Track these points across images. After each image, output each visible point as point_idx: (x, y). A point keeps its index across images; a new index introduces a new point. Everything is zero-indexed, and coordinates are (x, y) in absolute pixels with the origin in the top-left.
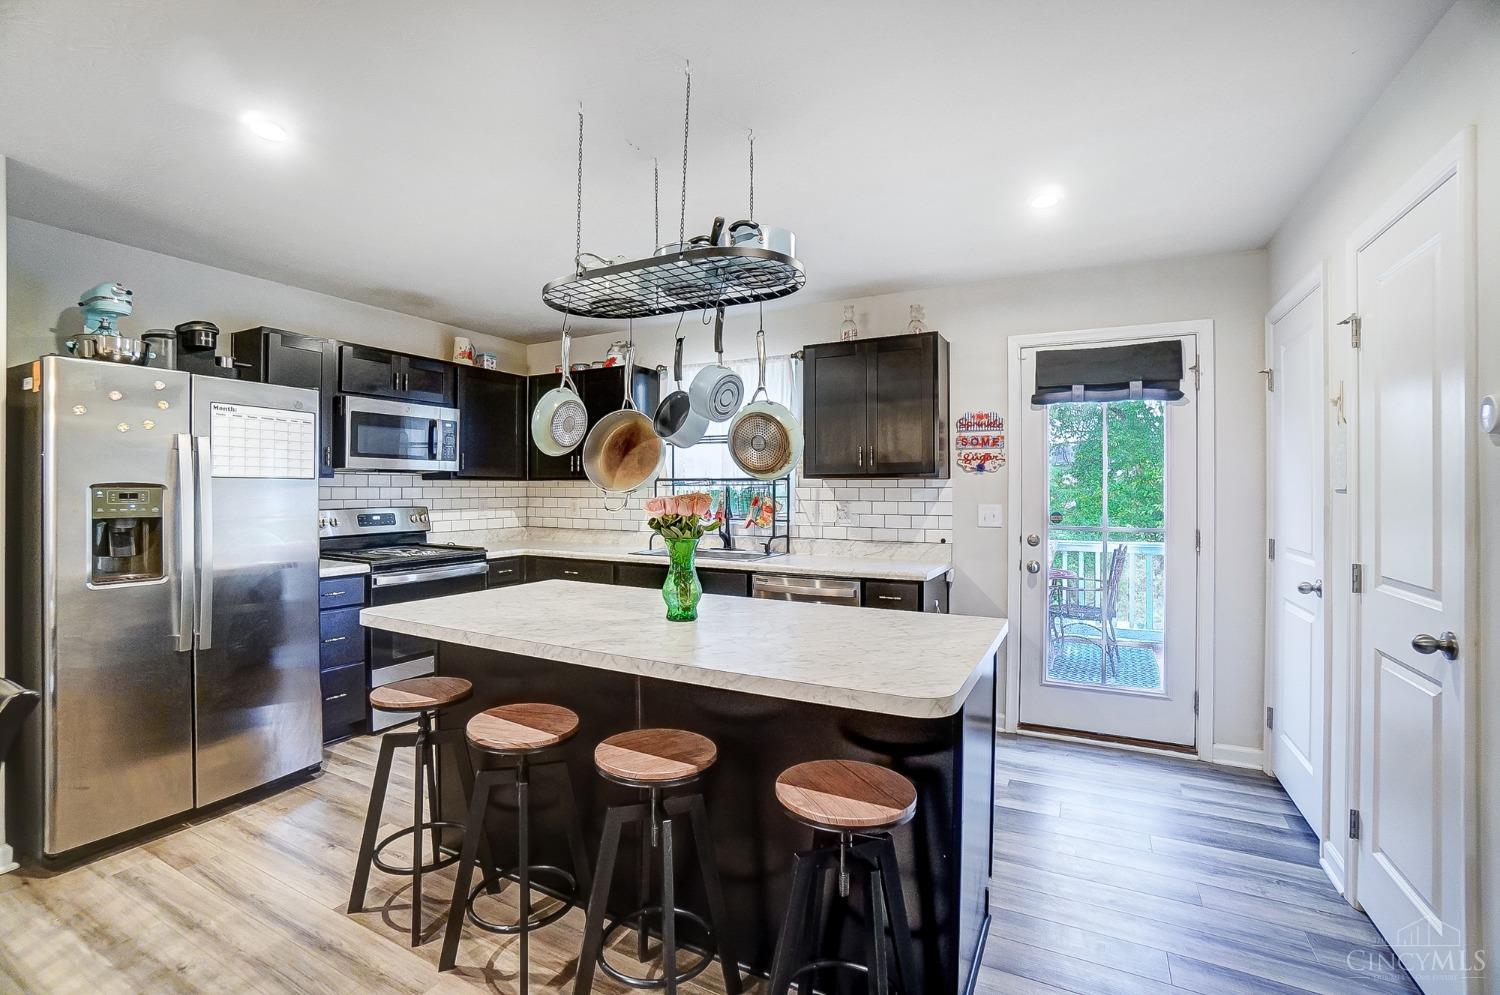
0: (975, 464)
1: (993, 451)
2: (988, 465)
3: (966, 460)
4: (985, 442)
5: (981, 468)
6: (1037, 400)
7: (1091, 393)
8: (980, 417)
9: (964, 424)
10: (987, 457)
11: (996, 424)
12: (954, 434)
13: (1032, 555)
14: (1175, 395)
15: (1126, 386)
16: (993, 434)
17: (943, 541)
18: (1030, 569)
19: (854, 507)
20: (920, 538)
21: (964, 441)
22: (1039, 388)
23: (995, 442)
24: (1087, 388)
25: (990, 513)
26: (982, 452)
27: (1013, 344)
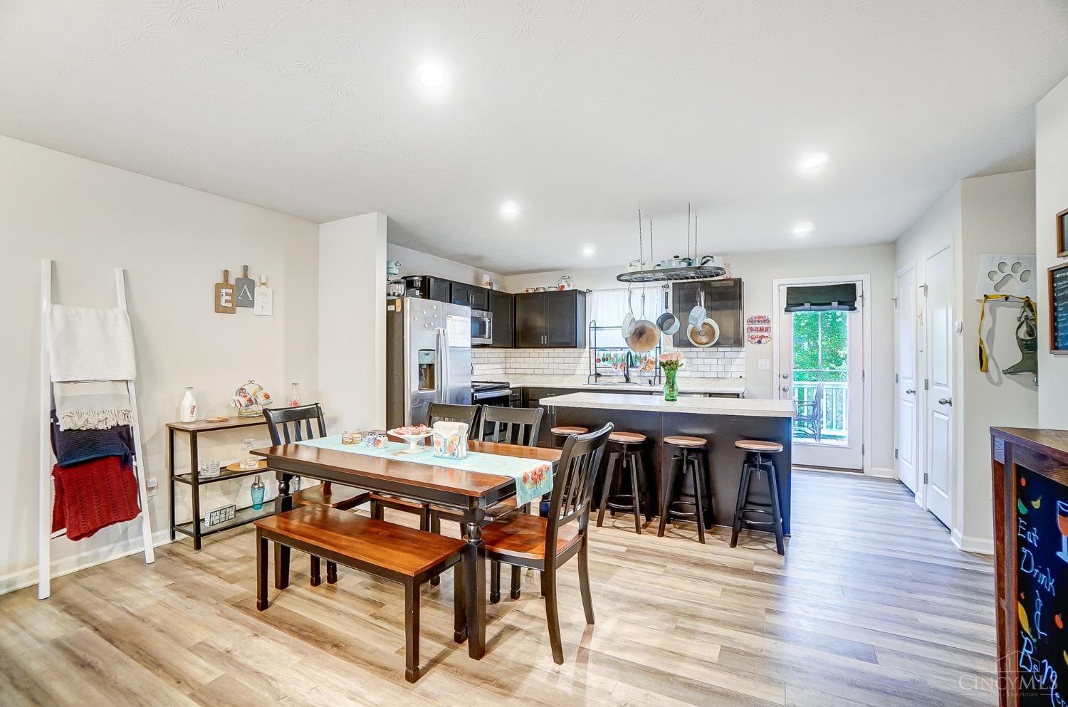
0: (757, 340)
1: (765, 334)
2: (763, 340)
3: (752, 338)
4: (761, 330)
5: (759, 342)
6: (787, 310)
7: (813, 307)
8: (759, 317)
9: (751, 321)
10: (763, 337)
11: (767, 321)
12: (746, 326)
13: (785, 383)
14: (853, 308)
15: (830, 304)
16: (766, 326)
17: (741, 377)
18: (784, 390)
19: (695, 361)
20: (729, 375)
21: (752, 329)
22: (788, 304)
23: (767, 329)
24: (812, 305)
25: (764, 364)
26: (760, 334)
27: (776, 283)
